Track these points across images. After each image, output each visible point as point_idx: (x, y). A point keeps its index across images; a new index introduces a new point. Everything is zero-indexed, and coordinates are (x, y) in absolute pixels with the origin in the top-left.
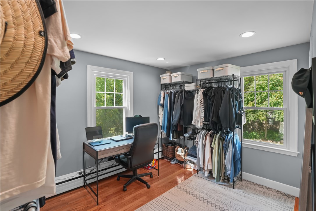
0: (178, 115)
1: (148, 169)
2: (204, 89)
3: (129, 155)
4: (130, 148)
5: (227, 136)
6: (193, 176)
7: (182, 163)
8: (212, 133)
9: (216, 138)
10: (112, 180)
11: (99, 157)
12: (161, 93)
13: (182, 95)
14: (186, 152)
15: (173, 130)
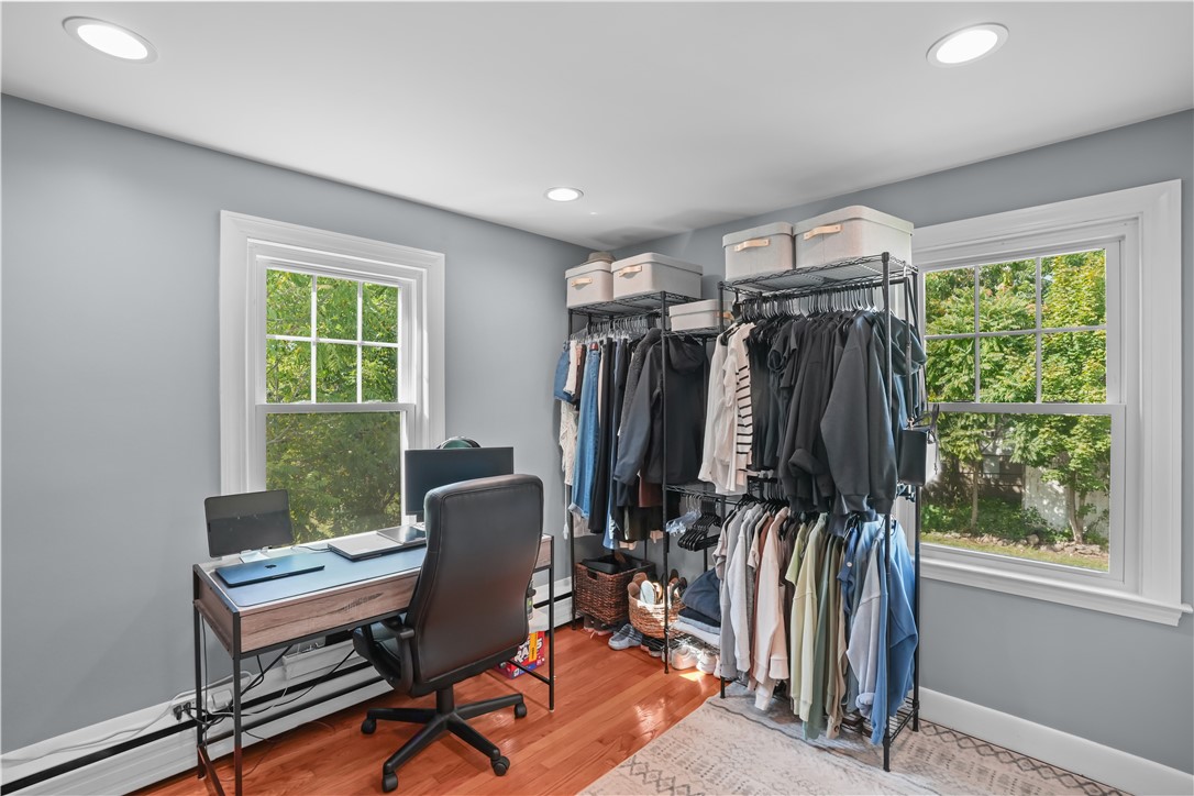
0: (638, 442)
1: (509, 676)
2: (752, 325)
3: (408, 625)
4: (410, 594)
5: (855, 534)
6: (704, 705)
7: (657, 646)
8: (787, 518)
9: (805, 540)
10: (342, 733)
11: (247, 644)
12: (569, 349)
13: (657, 353)
14: (673, 598)
15: (620, 503)
